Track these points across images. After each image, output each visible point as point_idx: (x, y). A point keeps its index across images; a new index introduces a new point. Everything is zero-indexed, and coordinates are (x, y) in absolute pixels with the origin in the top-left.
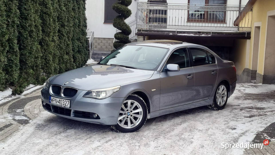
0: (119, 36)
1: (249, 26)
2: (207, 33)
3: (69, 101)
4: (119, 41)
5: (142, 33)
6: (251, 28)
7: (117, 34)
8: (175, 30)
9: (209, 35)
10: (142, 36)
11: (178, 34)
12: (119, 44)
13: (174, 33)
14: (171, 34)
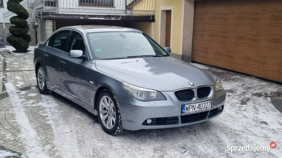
0: (16, 21)
1: (153, 10)
2: (117, 17)
4: (14, 25)
5: (50, 17)
6: (155, 11)
8: (86, 14)
9: (119, 19)
10: (51, 21)
11: (89, 18)
12: (17, 29)
13: (85, 17)
14: (82, 18)
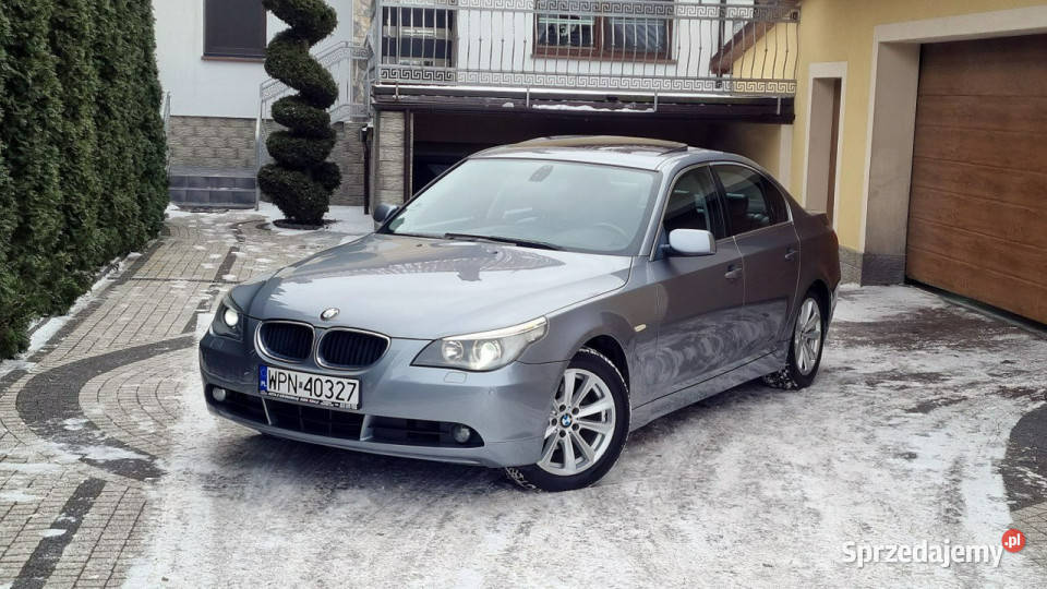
0: (291, 112)
1: (789, 76)
2: (640, 101)
3: (357, 382)
4: (287, 129)
5: (397, 100)
6: (794, 81)
7: (284, 102)
8: (524, 90)
9: (650, 110)
10: (399, 114)
11: (535, 106)
12: (294, 141)
13: (520, 102)
14: (511, 105)
